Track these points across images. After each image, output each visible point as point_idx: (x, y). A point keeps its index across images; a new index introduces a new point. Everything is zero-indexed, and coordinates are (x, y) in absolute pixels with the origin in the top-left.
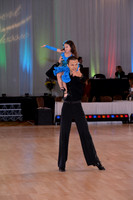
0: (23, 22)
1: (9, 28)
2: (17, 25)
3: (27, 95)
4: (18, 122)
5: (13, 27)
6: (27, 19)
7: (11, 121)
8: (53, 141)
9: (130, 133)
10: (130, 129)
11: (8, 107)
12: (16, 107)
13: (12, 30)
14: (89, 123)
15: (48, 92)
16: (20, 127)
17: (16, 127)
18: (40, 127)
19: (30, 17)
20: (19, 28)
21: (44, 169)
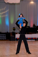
0: (6, 11)
1: (2, 13)
2: (5, 12)
3: (7, 32)
4: (5, 40)
5: (3, 13)
6: (8, 11)
7: (3, 40)
8: (15, 45)
9: (37, 43)
10: (37, 42)
11: (2, 36)
12: (4, 36)
13: (3, 14)
14: (27, 40)
15: (13, 31)
16: (5, 41)
17: (4, 41)
18: (11, 41)
19: (8, 10)
20: (5, 13)
21: (12, 54)
